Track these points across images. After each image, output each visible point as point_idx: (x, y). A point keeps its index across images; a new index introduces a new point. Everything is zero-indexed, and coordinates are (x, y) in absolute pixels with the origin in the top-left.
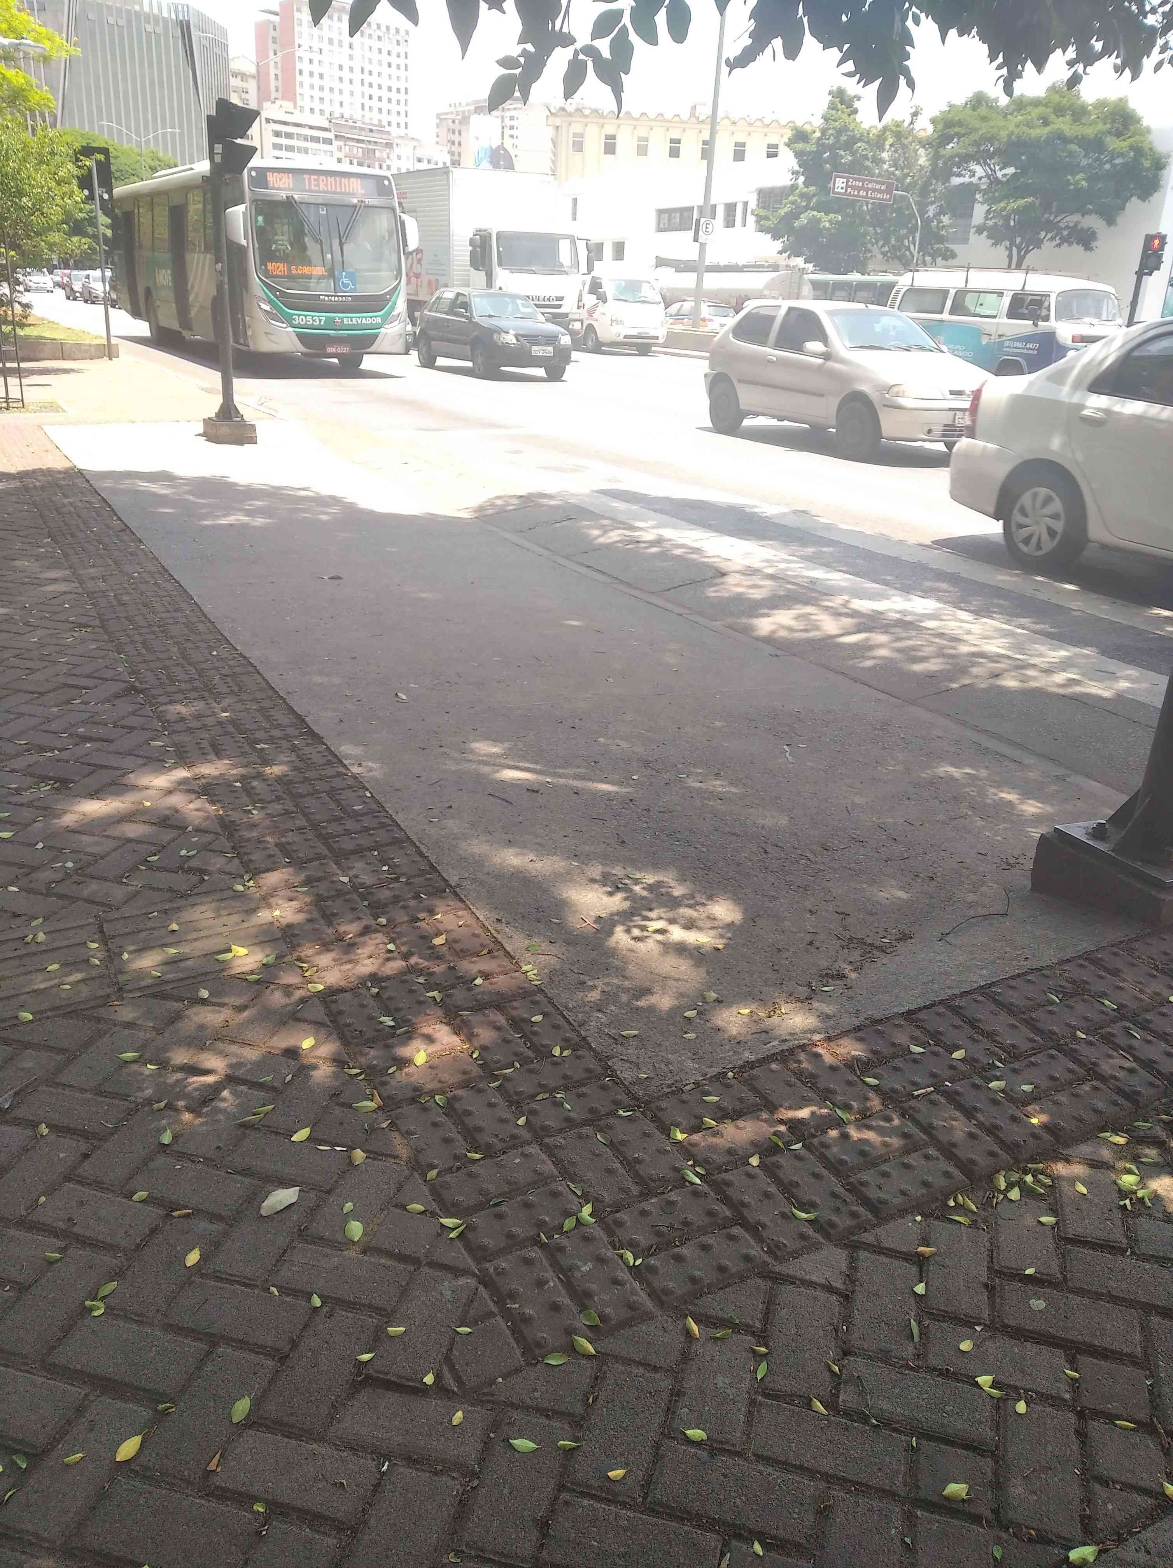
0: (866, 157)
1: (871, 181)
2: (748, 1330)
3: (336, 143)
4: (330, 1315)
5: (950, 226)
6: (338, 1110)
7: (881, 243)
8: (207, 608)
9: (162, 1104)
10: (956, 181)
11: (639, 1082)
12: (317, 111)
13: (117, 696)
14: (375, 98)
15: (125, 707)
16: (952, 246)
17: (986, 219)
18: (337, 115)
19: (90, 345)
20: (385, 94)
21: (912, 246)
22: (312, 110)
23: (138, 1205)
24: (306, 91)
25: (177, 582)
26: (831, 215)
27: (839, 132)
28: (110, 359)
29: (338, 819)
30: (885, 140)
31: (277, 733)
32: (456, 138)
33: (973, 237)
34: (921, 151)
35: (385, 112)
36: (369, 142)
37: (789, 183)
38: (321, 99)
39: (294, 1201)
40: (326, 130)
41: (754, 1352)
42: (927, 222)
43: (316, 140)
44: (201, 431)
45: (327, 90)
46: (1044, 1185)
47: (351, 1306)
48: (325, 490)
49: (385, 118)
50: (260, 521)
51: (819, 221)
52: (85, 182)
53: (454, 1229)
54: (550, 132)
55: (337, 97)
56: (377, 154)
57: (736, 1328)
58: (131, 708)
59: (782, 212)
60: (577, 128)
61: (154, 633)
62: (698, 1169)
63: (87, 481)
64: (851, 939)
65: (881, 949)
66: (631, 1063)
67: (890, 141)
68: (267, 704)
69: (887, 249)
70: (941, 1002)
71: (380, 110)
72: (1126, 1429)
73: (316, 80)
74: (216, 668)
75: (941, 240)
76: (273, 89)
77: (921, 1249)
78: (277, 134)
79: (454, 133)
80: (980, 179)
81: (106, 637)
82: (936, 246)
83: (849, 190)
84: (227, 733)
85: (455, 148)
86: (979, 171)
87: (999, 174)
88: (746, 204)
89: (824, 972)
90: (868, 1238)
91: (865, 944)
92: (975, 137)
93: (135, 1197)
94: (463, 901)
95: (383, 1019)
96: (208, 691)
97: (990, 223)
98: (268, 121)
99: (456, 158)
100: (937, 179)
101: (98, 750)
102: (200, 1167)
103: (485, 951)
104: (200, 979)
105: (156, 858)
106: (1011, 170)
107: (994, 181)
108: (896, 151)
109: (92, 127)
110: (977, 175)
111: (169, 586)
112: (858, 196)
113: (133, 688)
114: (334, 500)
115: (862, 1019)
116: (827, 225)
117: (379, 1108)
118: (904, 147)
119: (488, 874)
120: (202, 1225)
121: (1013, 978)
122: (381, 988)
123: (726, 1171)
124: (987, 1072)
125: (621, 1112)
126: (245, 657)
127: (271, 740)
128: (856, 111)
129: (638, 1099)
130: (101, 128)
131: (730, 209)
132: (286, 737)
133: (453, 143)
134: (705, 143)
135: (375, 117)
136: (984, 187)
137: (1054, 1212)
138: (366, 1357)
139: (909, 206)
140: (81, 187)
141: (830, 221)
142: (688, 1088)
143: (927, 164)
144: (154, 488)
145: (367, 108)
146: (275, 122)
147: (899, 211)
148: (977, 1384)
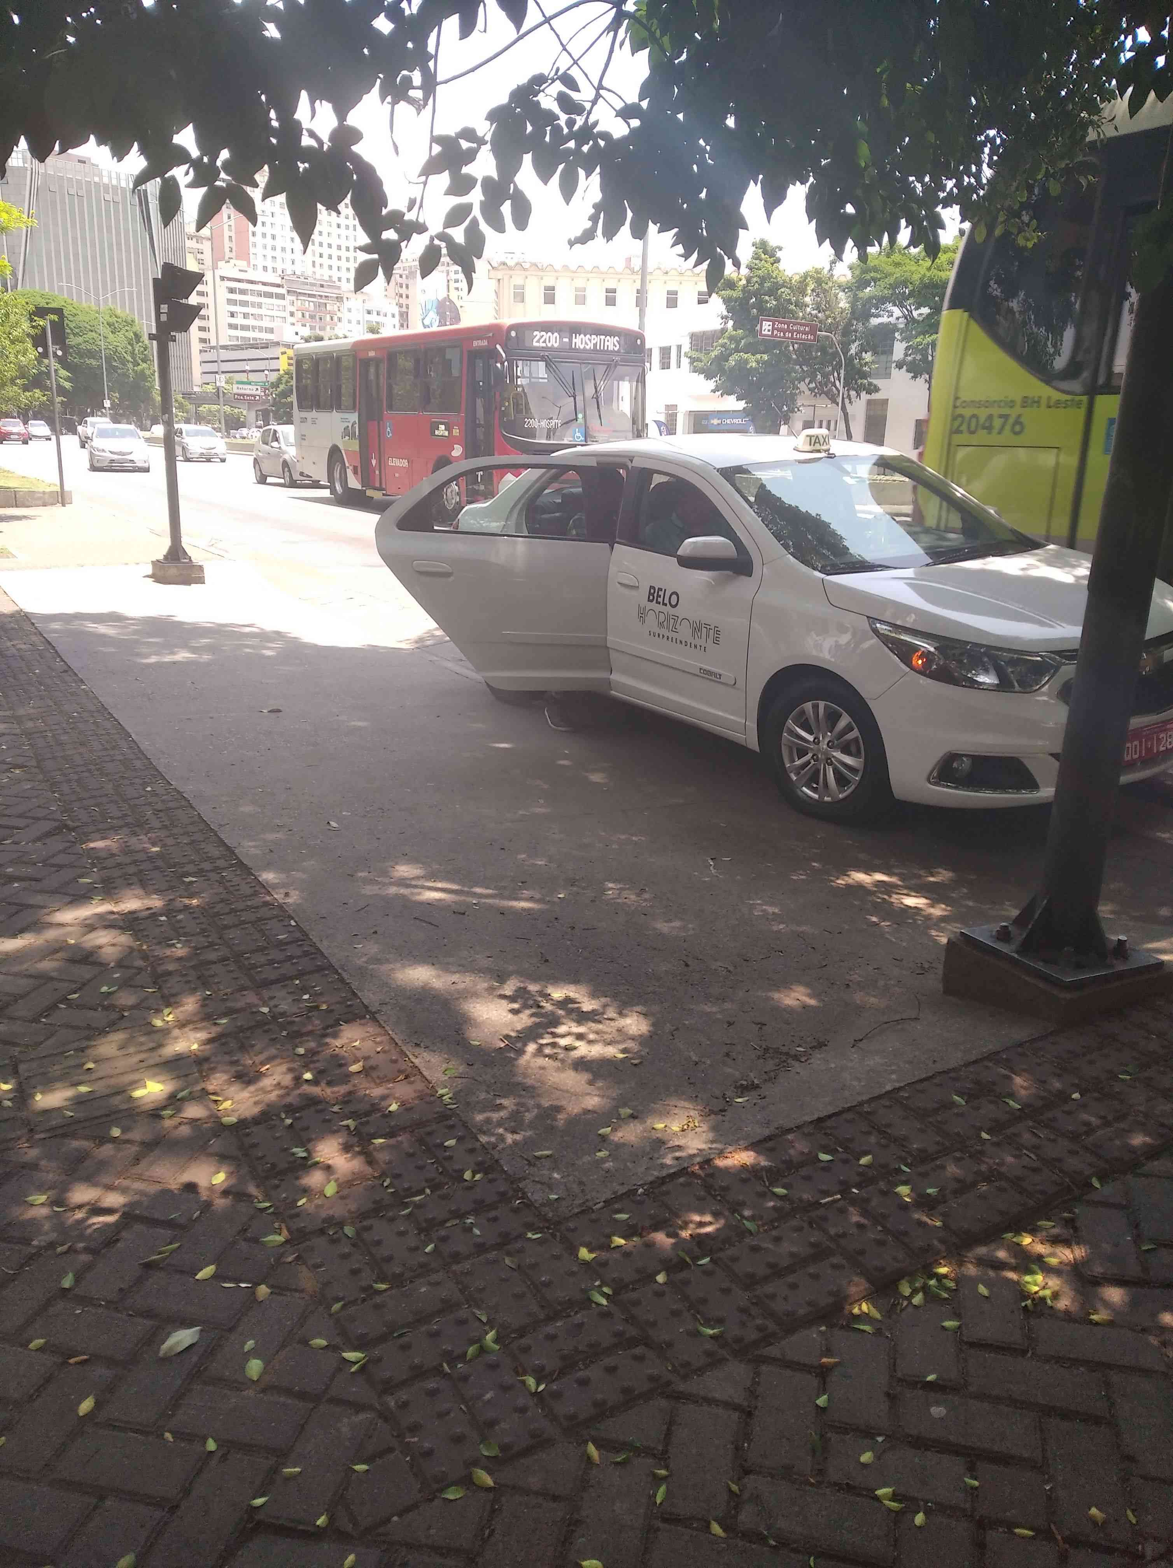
0: (789, 301)
1: (795, 324)
2: (648, 1452)
3: (289, 298)
4: (224, 1458)
5: (873, 362)
6: (243, 1245)
7: (807, 381)
8: (145, 745)
9: (66, 1247)
10: (874, 321)
11: (550, 1203)
12: (270, 269)
13: (49, 834)
14: (325, 256)
15: (56, 844)
16: (875, 382)
17: (906, 355)
18: (289, 272)
19: (44, 493)
20: (335, 252)
21: (837, 383)
22: (265, 268)
23: (33, 1353)
24: (259, 250)
25: (116, 720)
26: (758, 356)
27: (763, 279)
28: (64, 505)
29: (261, 949)
30: (806, 285)
31: (206, 866)
32: (403, 291)
33: (895, 372)
34: (841, 295)
35: (335, 268)
36: (321, 296)
37: (719, 327)
38: (274, 258)
39: (195, 1341)
40: (278, 286)
41: (655, 1475)
42: (850, 361)
43: (269, 295)
44: (150, 572)
45: (279, 249)
46: (947, 1289)
47: (248, 1448)
48: (269, 625)
49: (335, 274)
50: (206, 657)
51: (746, 361)
52: (39, 340)
53: (355, 1363)
54: (494, 283)
55: (288, 256)
56: (329, 307)
57: (638, 1451)
58: (61, 847)
59: (713, 355)
60: (518, 280)
61: (89, 771)
62: (606, 1290)
63: (33, 624)
64: (766, 1050)
65: (796, 1058)
66: (542, 1183)
67: (812, 286)
68: (198, 837)
69: (813, 385)
70: (849, 1109)
71: (330, 267)
72: (1023, 1537)
73: (269, 241)
74: (150, 804)
75: (864, 376)
76: (227, 250)
77: (824, 1360)
78: (232, 291)
79: (401, 287)
80: (898, 319)
81: (41, 777)
82: (859, 381)
83: (775, 332)
84: (157, 868)
85: (403, 301)
86: (897, 312)
87: (915, 314)
88: (679, 347)
89: (738, 1084)
90: (773, 1351)
91: (781, 1053)
92: (891, 280)
93: (32, 1346)
94: (381, 1026)
95: (295, 1150)
96: (138, 826)
97: (909, 358)
98: (223, 278)
99: (404, 309)
100: (857, 320)
101: (24, 889)
102: (100, 1310)
103: (402, 1077)
104: (113, 1117)
105: (76, 996)
106: (925, 311)
107: (910, 320)
108: (818, 295)
109: (51, 288)
110: (895, 315)
111: (108, 725)
112: (784, 337)
113: (66, 826)
114: (278, 635)
115: (772, 1129)
116: (754, 365)
117: (287, 1242)
118: (825, 291)
119: (410, 998)
120: (101, 1372)
121: (921, 1081)
122: (295, 1119)
123: (634, 1290)
124: (893, 1176)
125: (530, 1235)
126: (178, 792)
127: (200, 873)
128: (778, 261)
129: (547, 1221)
130: (61, 289)
131: (665, 352)
132: (216, 869)
133: (401, 296)
134: (638, 292)
135: (325, 273)
136: (902, 326)
137: (957, 1315)
138: (259, 1501)
139: (832, 344)
140: (36, 346)
141: (758, 362)
142: (598, 1206)
143: (847, 305)
144: (102, 629)
145: (317, 265)
146: (229, 279)
147: (823, 350)
148: (877, 1499)
